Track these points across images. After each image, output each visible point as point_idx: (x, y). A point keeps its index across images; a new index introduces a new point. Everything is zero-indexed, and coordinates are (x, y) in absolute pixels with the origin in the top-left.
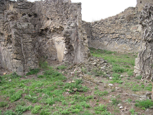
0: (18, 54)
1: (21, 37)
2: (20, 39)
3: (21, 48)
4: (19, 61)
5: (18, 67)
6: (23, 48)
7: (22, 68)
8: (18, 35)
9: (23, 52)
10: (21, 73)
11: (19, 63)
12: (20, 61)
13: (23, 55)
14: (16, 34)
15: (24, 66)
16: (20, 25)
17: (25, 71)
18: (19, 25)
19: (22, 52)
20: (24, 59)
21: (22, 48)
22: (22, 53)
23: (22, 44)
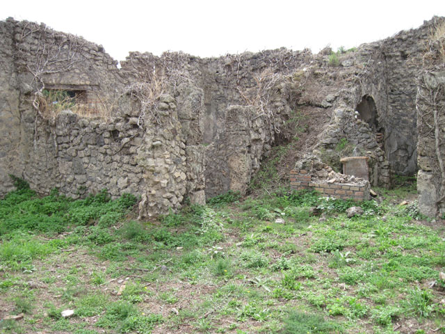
0: (426, 158)
1: (436, 112)
2: (433, 116)
3: (434, 141)
4: (426, 176)
5: (422, 190)
6: (440, 141)
7: (434, 195)
8: (427, 104)
9: (438, 153)
10: (427, 207)
11: (426, 180)
12: (429, 176)
13: (438, 161)
14: (421, 102)
15: (438, 191)
16: (433, 78)
17: (441, 207)
18: (430, 79)
19: (435, 151)
20: (439, 171)
21: (437, 141)
22: (437, 156)
23: (437, 131)
